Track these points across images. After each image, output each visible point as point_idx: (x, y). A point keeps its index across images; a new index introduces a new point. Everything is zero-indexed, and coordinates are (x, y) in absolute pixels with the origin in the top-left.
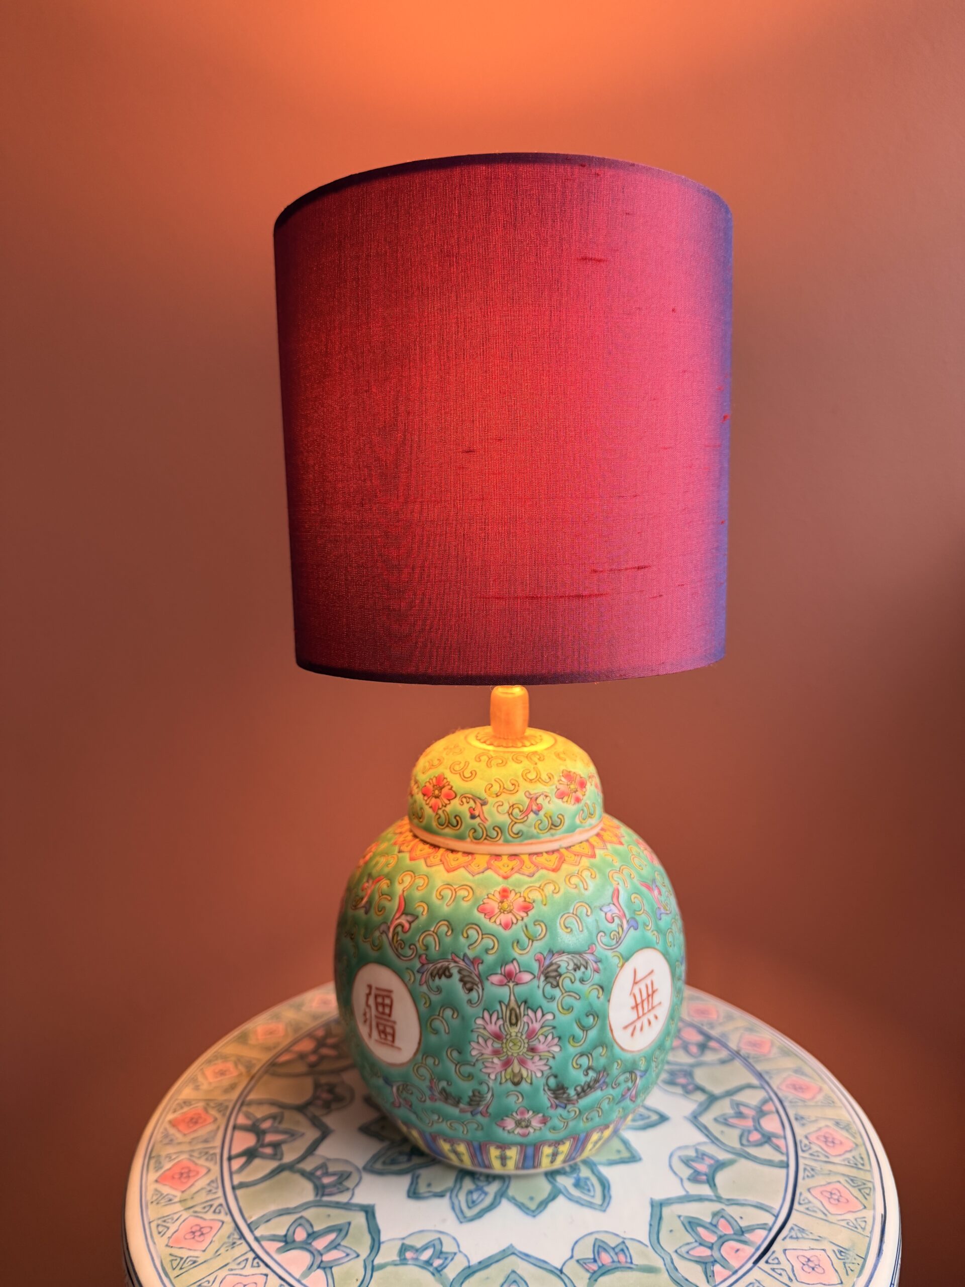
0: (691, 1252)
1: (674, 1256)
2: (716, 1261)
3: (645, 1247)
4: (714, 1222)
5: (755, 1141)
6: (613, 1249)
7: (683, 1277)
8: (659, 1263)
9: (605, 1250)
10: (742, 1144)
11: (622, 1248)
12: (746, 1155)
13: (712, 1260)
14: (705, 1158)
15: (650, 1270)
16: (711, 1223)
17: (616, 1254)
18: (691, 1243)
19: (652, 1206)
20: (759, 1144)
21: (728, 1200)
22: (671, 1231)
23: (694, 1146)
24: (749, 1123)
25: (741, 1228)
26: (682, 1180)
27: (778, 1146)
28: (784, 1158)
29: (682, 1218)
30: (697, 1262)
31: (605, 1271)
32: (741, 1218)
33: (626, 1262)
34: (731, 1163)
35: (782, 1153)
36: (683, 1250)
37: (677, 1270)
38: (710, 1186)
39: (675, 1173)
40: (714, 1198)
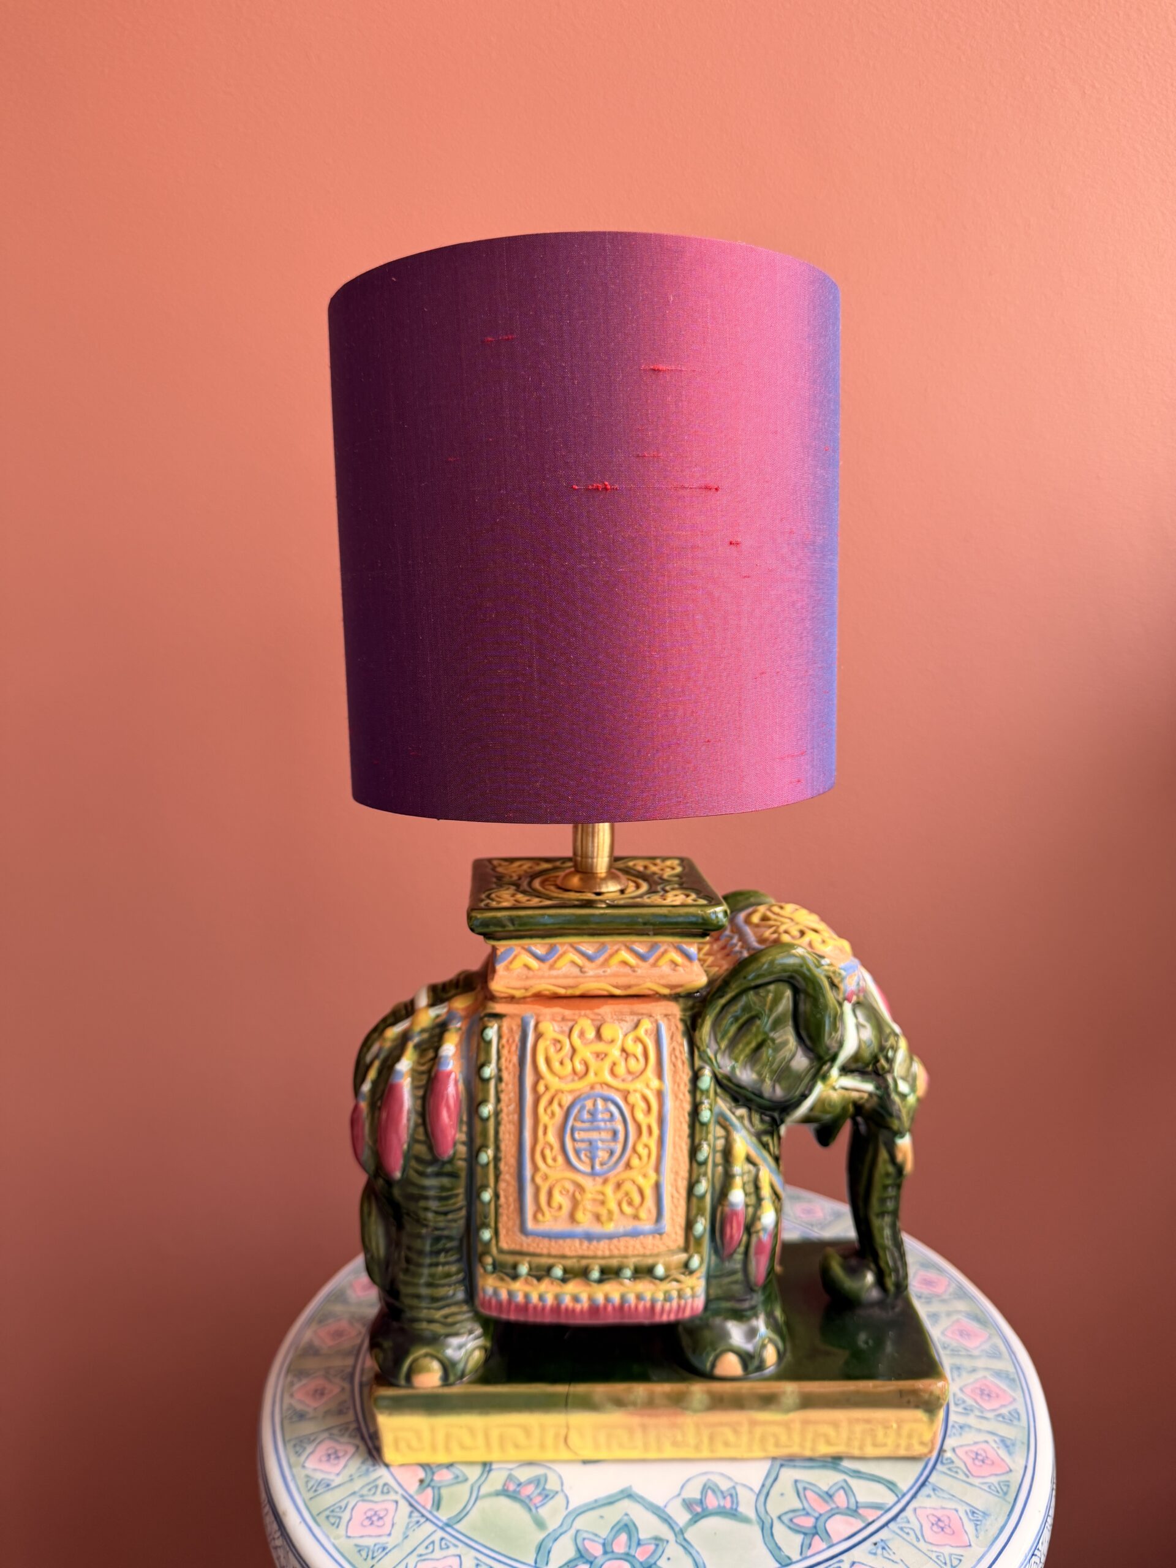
0: (586, 1542)
1: (572, 1532)
2: (591, 1563)
3: (565, 1507)
4: (641, 1542)
5: (798, 1525)
6: (544, 1489)
7: (551, 1548)
8: (552, 1525)
9: (537, 1486)
10: (779, 1518)
11: (547, 1496)
12: (767, 1525)
13: (591, 1559)
14: (729, 1498)
15: (540, 1524)
16: (639, 1540)
17: (540, 1494)
18: (599, 1537)
19: (622, 1491)
20: (796, 1529)
21: (685, 1540)
22: (602, 1517)
23: (737, 1483)
24: (822, 1508)
25: (655, 1563)
26: (679, 1495)
27: (810, 1545)
28: (795, 1556)
29: (626, 1518)
30: (578, 1550)
31: (513, 1496)
32: (669, 1559)
33: (535, 1504)
34: (746, 1520)
35: (801, 1553)
36: (585, 1535)
37: (556, 1540)
38: (691, 1520)
39: (682, 1487)
40: (677, 1529)
